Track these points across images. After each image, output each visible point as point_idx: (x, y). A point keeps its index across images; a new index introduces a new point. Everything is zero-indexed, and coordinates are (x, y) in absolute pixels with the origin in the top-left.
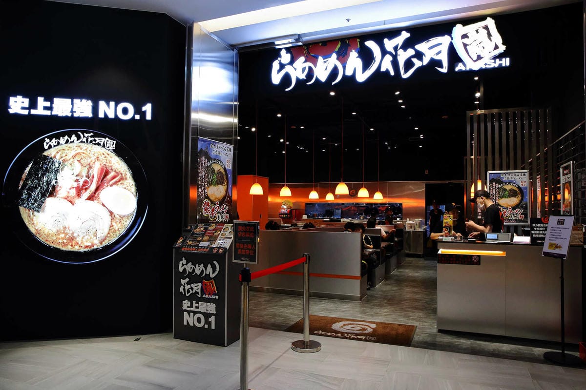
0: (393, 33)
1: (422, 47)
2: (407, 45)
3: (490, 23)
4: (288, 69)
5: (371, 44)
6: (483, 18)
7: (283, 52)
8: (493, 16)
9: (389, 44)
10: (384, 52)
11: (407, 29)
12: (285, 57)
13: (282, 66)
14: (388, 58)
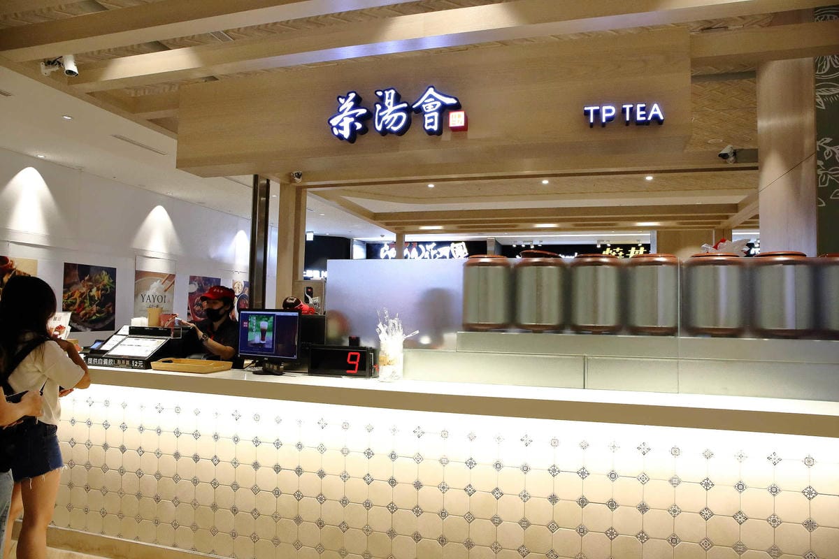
0: (430, 243)
1: (440, 250)
2: (435, 248)
3: (464, 244)
4: (388, 253)
5: (421, 246)
6: (461, 242)
7: (386, 245)
8: (465, 242)
9: (428, 247)
10: (426, 250)
11: (436, 242)
12: (386, 247)
13: (385, 251)
14: (428, 253)
